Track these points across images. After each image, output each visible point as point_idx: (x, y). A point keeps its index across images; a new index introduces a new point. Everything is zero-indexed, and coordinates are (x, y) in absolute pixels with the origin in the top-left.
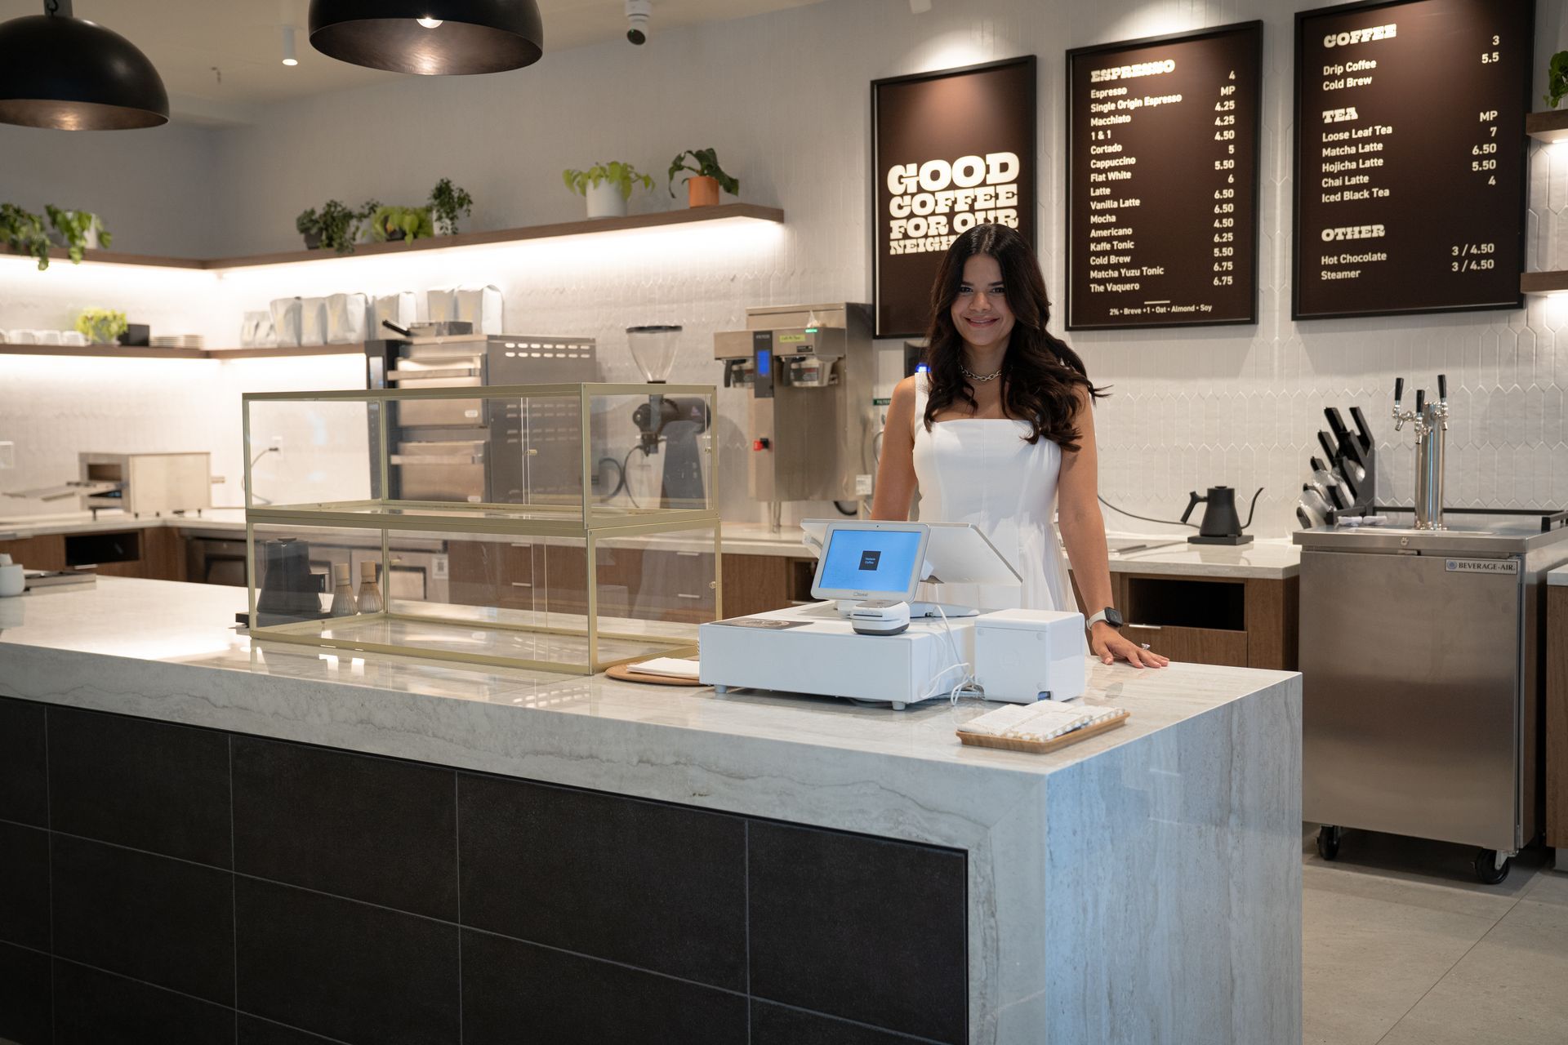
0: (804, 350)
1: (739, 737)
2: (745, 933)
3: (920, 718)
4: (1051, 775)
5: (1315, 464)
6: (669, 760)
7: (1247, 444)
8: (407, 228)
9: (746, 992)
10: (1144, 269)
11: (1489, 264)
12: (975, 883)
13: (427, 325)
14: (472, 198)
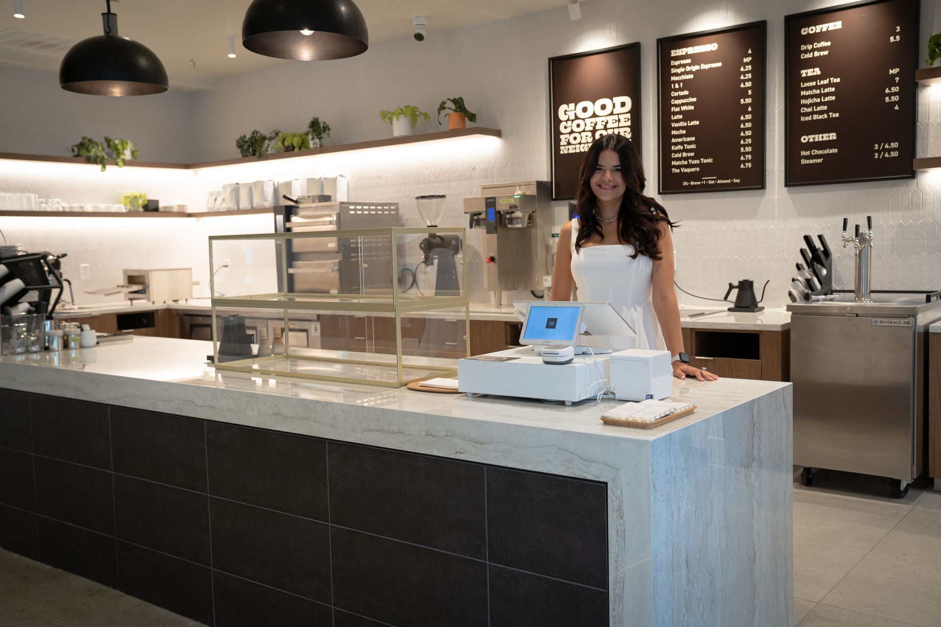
0: (513, 207)
1: (481, 421)
2: (485, 528)
3: (580, 410)
4: (653, 441)
5: (799, 267)
6: (443, 434)
7: (760, 256)
8: (295, 144)
9: (486, 560)
10: (702, 159)
11: (895, 154)
12: (612, 500)
13: (307, 197)
14: (331, 127)
